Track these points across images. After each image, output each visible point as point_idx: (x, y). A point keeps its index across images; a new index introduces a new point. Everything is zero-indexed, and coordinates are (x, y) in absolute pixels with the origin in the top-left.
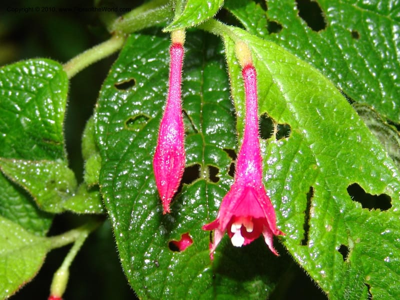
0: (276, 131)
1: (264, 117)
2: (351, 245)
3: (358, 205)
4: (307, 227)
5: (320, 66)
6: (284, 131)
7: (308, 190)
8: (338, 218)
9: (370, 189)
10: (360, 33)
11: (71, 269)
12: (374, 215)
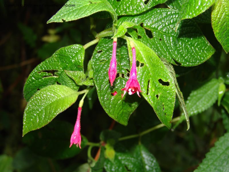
0: (140, 65)
1: (137, 61)
2: (159, 95)
3: (161, 84)
4: (148, 90)
5: (151, 48)
6: (142, 65)
7: (148, 80)
8: (156, 88)
9: (164, 80)
10: (162, 39)
11: (84, 100)
12: (165, 87)
